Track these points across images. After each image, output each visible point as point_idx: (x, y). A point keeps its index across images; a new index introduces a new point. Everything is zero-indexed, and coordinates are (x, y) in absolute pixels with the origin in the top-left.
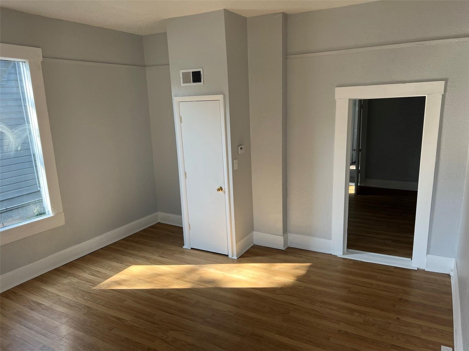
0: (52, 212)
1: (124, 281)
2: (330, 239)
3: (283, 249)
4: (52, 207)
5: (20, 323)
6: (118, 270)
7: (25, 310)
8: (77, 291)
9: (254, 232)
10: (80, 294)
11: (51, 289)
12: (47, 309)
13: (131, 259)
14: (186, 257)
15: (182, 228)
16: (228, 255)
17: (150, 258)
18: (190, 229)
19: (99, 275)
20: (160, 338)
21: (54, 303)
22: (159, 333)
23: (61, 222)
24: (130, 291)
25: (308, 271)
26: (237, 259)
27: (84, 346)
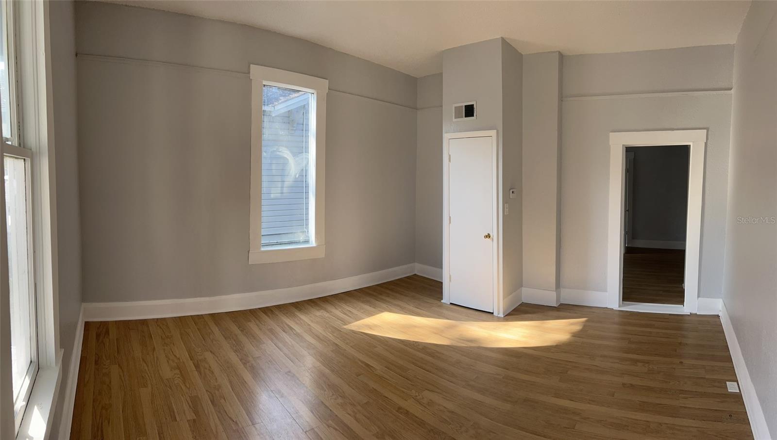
0: (315, 242)
1: (376, 326)
2: (605, 291)
3: (555, 306)
4: (316, 237)
5: (272, 340)
6: (371, 314)
7: (278, 330)
8: (327, 326)
9: (523, 288)
10: (330, 330)
11: (304, 317)
12: (298, 335)
13: (384, 306)
14: (445, 312)
15: (442, 283)
16: (493, 313)
17: (405, 308)
18: (450, 281)
19: (350, 315)
20: (413, 398)
21: (305, 332)
22: (413, 391)
23: (322, 254)
24: (382, 338)
25: (585, 326)
26: (504, 317)
27: (329, 385)
